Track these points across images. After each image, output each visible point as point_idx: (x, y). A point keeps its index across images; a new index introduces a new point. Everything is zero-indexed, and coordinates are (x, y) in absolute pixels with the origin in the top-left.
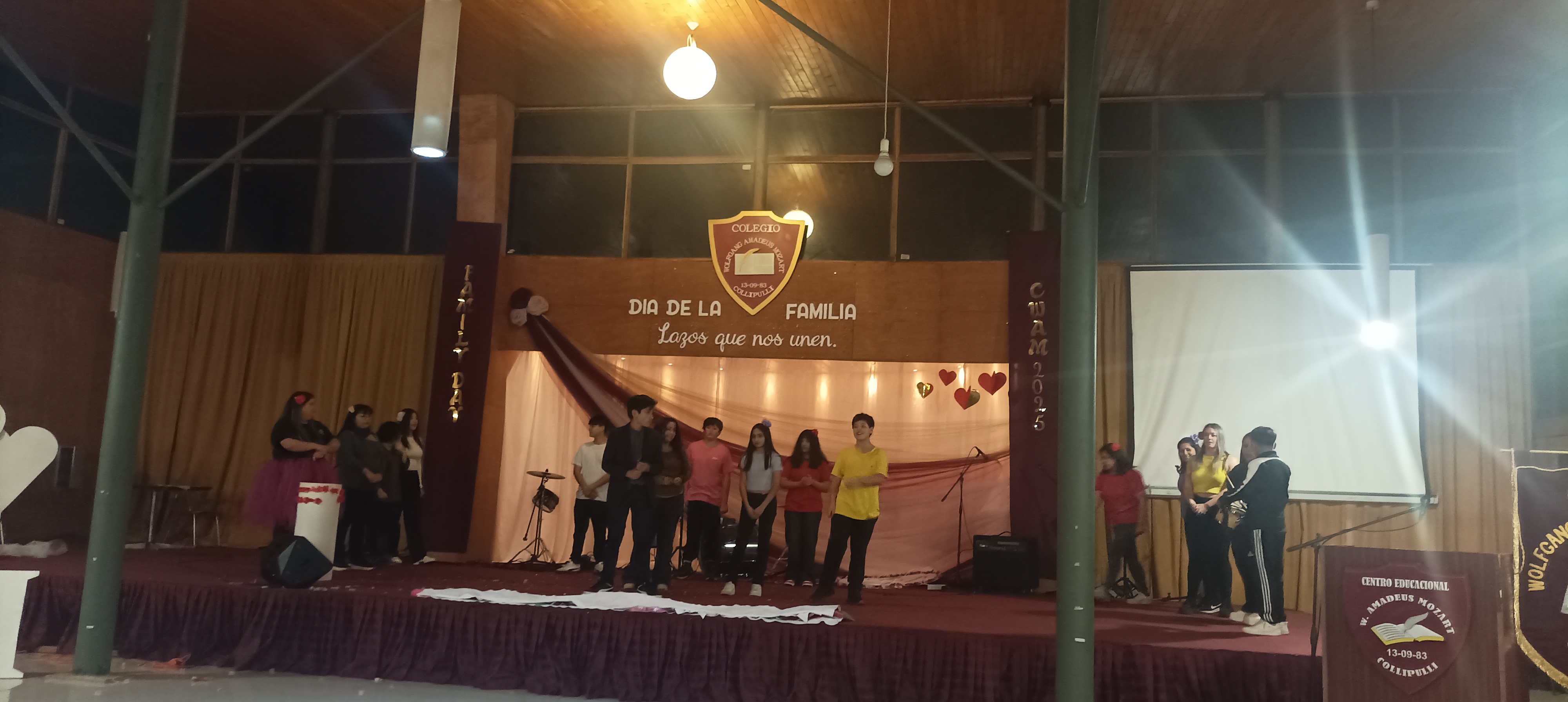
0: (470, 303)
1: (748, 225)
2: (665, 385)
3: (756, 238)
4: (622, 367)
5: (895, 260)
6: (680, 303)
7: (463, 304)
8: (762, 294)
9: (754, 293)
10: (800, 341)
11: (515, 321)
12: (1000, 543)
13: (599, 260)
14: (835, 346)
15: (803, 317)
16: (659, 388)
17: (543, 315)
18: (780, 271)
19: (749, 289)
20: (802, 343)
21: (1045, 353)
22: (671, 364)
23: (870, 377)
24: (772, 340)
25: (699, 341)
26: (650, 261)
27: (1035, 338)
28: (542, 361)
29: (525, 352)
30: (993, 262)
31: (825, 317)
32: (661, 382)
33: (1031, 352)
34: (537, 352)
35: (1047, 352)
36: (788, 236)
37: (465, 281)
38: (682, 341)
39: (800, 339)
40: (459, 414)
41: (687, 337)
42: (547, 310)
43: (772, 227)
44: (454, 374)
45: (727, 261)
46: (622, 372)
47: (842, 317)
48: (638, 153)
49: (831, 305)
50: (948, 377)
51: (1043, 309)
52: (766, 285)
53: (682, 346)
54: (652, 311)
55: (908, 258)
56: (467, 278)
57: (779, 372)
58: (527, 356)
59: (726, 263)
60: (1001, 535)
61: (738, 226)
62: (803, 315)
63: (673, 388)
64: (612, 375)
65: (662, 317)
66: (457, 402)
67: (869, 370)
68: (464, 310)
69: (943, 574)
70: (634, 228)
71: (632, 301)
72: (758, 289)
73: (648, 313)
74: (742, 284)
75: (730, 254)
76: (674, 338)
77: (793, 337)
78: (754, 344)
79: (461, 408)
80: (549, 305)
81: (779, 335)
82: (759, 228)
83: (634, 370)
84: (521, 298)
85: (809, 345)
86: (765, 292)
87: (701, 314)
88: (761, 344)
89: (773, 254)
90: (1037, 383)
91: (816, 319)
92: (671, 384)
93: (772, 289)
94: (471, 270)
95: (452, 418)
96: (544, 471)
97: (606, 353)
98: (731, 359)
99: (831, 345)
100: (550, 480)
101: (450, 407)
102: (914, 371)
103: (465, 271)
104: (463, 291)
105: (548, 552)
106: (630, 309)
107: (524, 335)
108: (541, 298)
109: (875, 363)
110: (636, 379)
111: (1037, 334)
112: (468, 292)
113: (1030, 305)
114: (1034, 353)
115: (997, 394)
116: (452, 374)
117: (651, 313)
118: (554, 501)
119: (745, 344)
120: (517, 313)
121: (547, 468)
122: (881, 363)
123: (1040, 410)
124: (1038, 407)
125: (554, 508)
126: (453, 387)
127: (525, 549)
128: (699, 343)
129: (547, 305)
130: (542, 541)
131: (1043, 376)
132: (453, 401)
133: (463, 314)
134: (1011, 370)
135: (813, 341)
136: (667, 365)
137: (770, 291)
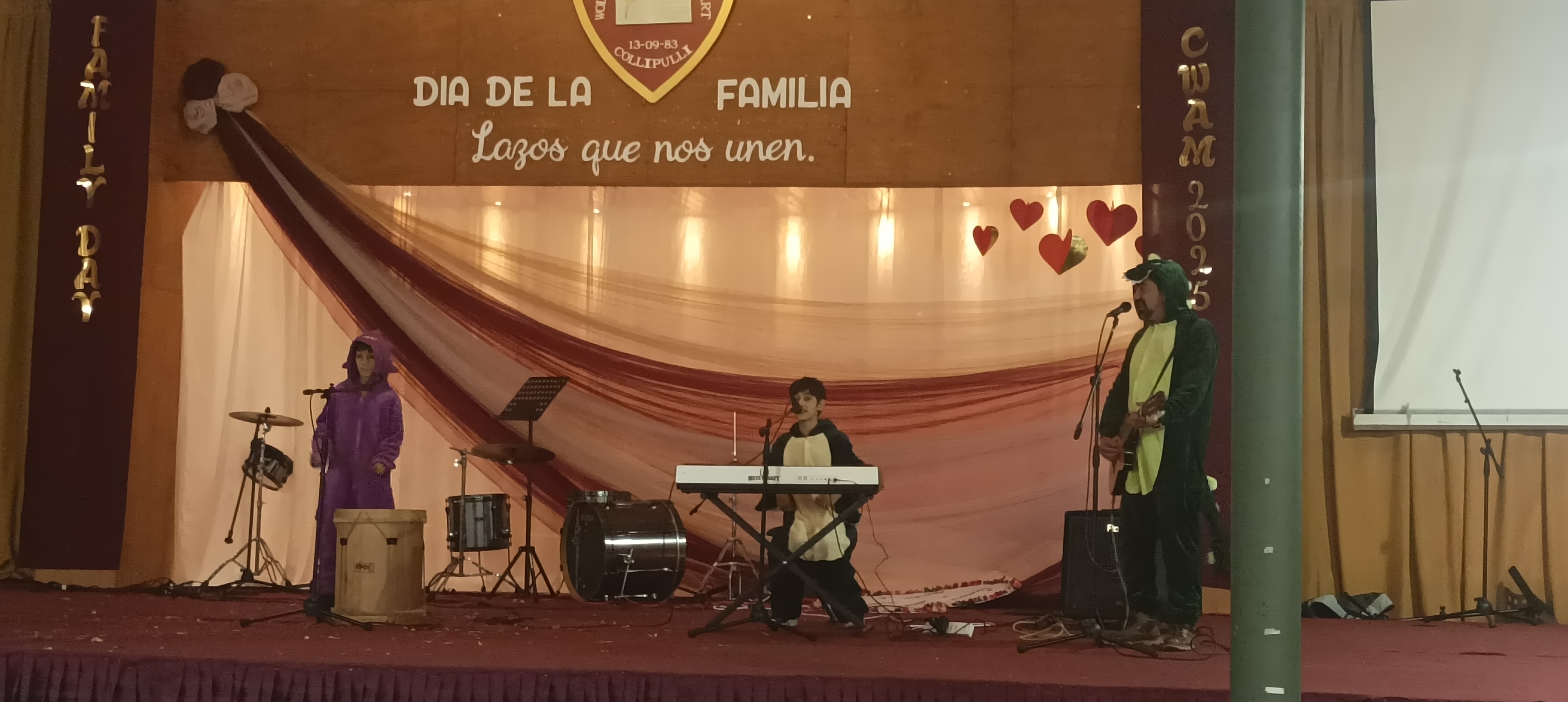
0: (105, 91)
2: (489, 244)
4: (404, 211)
6: (512, 84)
7: (90, 93)
8: (670, 62)
9: (654, 60)
10: (746, 151)
11: (193, 125)
14: (811, 159)
15: (749, 106)
16: (477, 250)
17: (247, 112)
18: (703, 15)
19: (643, 53)
20: (748, 156)
21: (1209, 162)
22: (498, 203)
23: (880, 218)
24: (690, 152)
25: (551, 154)
27: (1189, 134)
28: (249, 200)
29: (215, 184)
31: (792, 104)
32: (481, 238)
33: (1183, 161)
34: (240, 183)
35: (1214, 159)
37: (93, 47)
38: (517, 156)
39: (745, 146)
40: (94, 304)
41: (528, 148)
42: (254, 100)
44: (80, 228)
46: (404, 222)
47: (823, 104)
49: (802, 80)
50: (1027, 213)
51: (1206, 78)
52: (676, 41)
53: (519, 165)
54: (459, 98)
56: (95, 42)
57: (707, 214)
58: (221, 190)
59: (597, 2)
62: (749, 100)
63: (504, 249)
64: (385, 227)
65: (478, 109)
66: (89, 284)
67: (877, 205)
68: (94, 104)
69: (1022, 582)
71: (419, 81)
72: (661, 52)
73: (451, 103)
74: (631, 42)
76: (502, 151)
77: (730, 143)
78: (657, 159)
79: (96, 294)
80: (259, 92)
81: (705, 141)
83: (427, 215)
84: (203, 79)
85: (762, 158)
86: (675, 58)
87: (552, 102)
88: (670, 158)
90: (1196, 218)
91: (774, 109)
92: (501, 241)
93: (689, 52)
94: (102, 25)
95: (81, 313)
96: (263, 411)
97: (372, 182)
98: (612, 187)
99: (805, 156)
100: (273, 428)
101: (72, 295)
102: (966, 204)
103: (93, 25)
104: (90, 68)
105: (277, 564)
106: (416, 97)
107: (212, 151)
108: (244, 79)
109: (889, 191)
110: (431, 233)
111: (1195, 126)
112: (98, 68)
113: (1180, 72)
114: (1189, 162)
115: (1119, 243)
116: (77, 228)
117: (456, 103)
118: (284, 467)
119: (639, 158)
120: (196, 109)
121: (268, 406)
122: (900, 190)
123: (1201, 270)
124: (1196, 264)
125: (284, 481)
126: (79, 253)
127: (233, 560)
128: (552, 160)
129: (256, 91)
130: (263, 543)
131: (1206, 206)
132: (80, 281)
133: (92, 116)
134: (1147, 197)
135: (770, 150)
136: (492, 204)
137: (685, 56)
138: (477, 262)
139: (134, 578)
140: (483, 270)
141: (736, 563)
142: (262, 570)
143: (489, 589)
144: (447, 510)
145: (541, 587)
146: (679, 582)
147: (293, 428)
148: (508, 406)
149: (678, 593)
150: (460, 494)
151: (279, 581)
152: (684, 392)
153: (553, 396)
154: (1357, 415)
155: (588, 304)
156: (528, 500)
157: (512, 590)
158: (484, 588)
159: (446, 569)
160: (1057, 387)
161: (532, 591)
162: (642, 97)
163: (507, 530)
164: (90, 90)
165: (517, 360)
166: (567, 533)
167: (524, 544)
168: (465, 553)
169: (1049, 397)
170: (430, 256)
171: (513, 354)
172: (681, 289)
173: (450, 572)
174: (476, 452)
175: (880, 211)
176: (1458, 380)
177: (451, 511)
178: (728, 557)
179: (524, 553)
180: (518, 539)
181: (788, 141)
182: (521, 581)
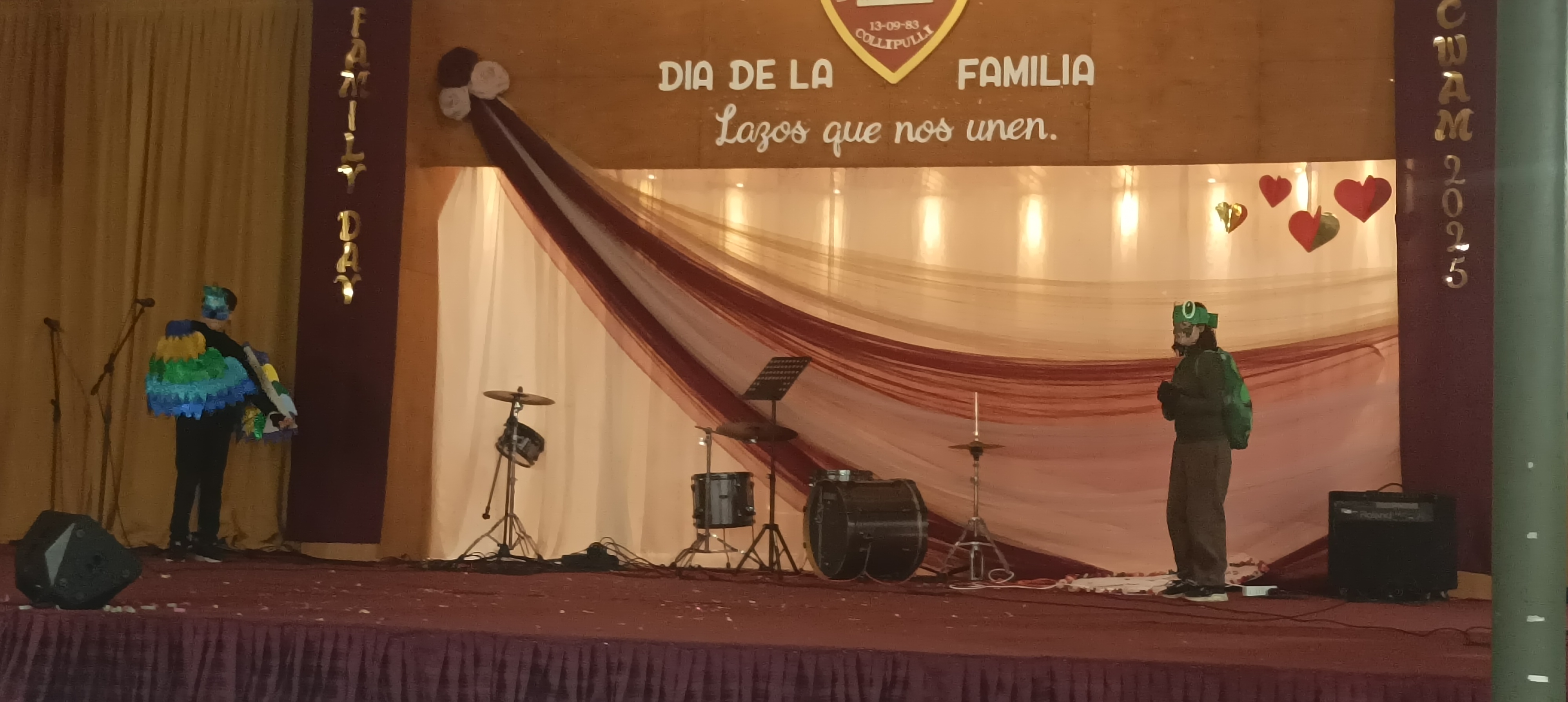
0: (364, 81)
2: (732, 226)
4: (650, 193)
6: (755, 68)
7: (351, 83)
8: (912, 43)
9: (895, 41)
10: (987, 130)
11: (447, 111)
12: (1380, 505)
14: (1053, 137)
15: (990, 85)
16: (721, 232)
17: (500, 99)
19: (885, 34)
20: (989, 136)
21: (1466, 136)
22: (740, 185)
23: (1123, 195)
24: (931, 131)
25: (793, 136)
27: (1444, 107)
28: (501, 184)
29: (469, 170)
31: (1034, 83)
32: (724, 220)
33: (1439, 135)
34: (492, 168)
35: (1472, 132)
37: (352, 38)
38: (760, 138)
39: (986, 128)
40: (355, 288)
42: (506, 87)
44: (342, 214)
46: (650, 205)
47: (1066, 81)
49: (1044, 58)
50: (1276, 190)
51: (1463, 49)
52: (917, 22)
53: (762, 147)
54: (703, 83)
56: (355, 33)
57: (946, 193)
58: (474, 175)
60: (1381, 491)
62: (991, 79)
63: (746, 230)
64: (632, 209)
65: (722, 92)
66: (351, 267)
67: (1121, 183)
68: (354, 93)
69: (1271, 566)
71: (665, 66)
72: (902, 33)
73: (696, 87)
74: (872, 24)
76: (745, 134)
77: (971, 123)
78: (897, 140)
79: (358, 278)
80: (510, 78)
81: (947, 122)
83: (673, 198)
84: (457, 67)
85: (1003, 137)
86: (917, 38)
87: (795, 85)
88: (910, 138)
90: (1452, 194)
91: (1016, 88)
92: (743, 221)
93: (930, 32)
94: (362, 16)
95: (343, 296)
96: (515, 390)
97: (619, 166)
98: (854, 170)
99: (1047, 134)
100: (526, 406)
101: (334, 278)
102: (1211, 181)
103: (352, 18)
104: (350, 58)
105: (529, 539)
106: (661, 81)
107: (466, 137)
108: (496, 67)
109: (1133, 169)
110: (675, 215)
112: (358, 58)
113: (1436, 43)
114: (1445, 136)
115: (1372, 219)
116: (337, 214)
117: (700, 87)
118: (536, 445)
119: (880, 139)
120: (450, 97)
121: (520, 386)
122: (1144, 167)
123: (1458, 247)
124: (1453, 241)
125: (536, 458)
126: (341, 238)
127: (488, 534)
128: (793, 142)
129: (506, 78)
130: (517, 518)
131: (1463, 181)
132: (342, 265)
133: (352, 105)
134: (1401, 172)
135: (1011, 129)
136: (734, 186)
137: (926, 36)
138: (720, 243)
139: (396, 553)
140: (727, 252)
141: (978, 543)
142: (515, 544)
143: (734, 566)
144: (693, 487)
145: (786, 565)
146: (920, 561)
147: (544, 407)
148: (752, 386)
149: (920, 572)
150: (704, 472)
151: (532, 555)
152: (924, 371)
153: (796, 376)
155: (829, 284)
156: (772, 478)
157: (756, 566)
158: (728, 565)
159: (692, 546)
160: (1306, 367)
161: (776, 567)
162: (883, 78)
163: (751, 508)
164: (350, 79)
165: (760, 341)
166: (810, 511)
167: (768, 522)
168: (711, 530)
169: (1297, 378)
170: (674, 239)
171: (756, 335)
172: (923, 270)
173: (696, 548)
174: (722, 431)
175: (1124, 188)
177: (697, 490)
178: (970, 537)
179: (767, 532)
180: (762, 516)
181: (1029, 120)
182: (765, 557)
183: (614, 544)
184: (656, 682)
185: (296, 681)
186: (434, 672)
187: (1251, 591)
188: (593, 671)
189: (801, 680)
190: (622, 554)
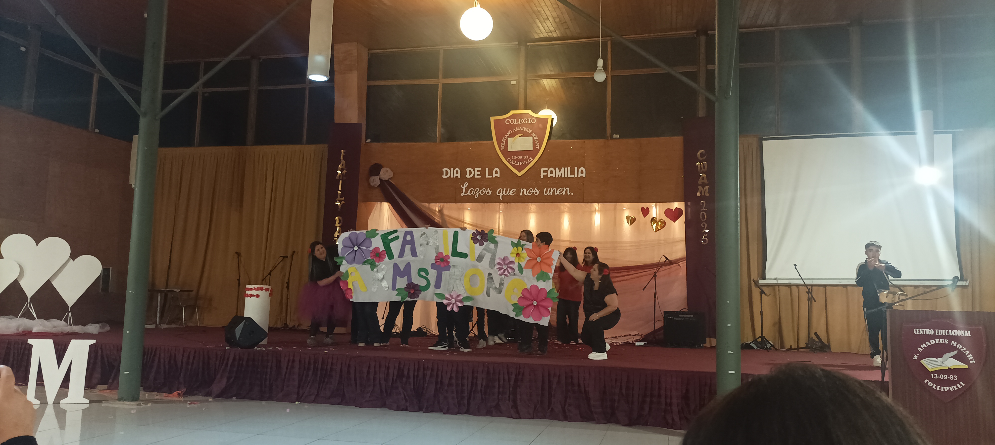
0: (344, 174)
1: (515, 119)
2: (466, 222)
3: (521, 127)
4: (439, 211)
5: (610, 139)
6: (474, 171)
7: (340, 175)
8: (526, 163)
9: (520, 162)
10: (551, 191)
11: (372, 184)
12: (680, 316)
13: (423, 144)
14: (573, 194)
15: (552, 177)
16: (463, 223)
17: (389, 180)
18: (536, 147)
19: (517, 160)
20: (551, 193)
21: (707, 195)
22: (469, 209)
23: (596, 213)
24: (532, 192)
25: (487, 193)
26: (455, 144)
27: (700, 185)
28: (390, 208)
29: (379, 203)
30: (673, 137)
31: (566, 176)
32: (464, 220)
33: (698, 194)
34: (387, 203)
35: (709, 194)
36: (541, 125)
37: (341, 160)
38: (476, 194)
39: (550, 190)
41: (479, 191)
42: (392, 176)
43: (531, 120)
44: (336, 218)
45: (503, 143)
46: (439, 214)
47: (576, 176)
48: (445, 76)
49: (569, 168)
50: (645, 212)
51: (706, 166)
52: (527, 156)
53: (476, 197)
54: (457, 175)
55: (618, 137)
56: (342, 158)
57: (537, 212)
58: (381, 205)
59: (502, 144)
60: (681, 311)
61: (509, 120)
62: (552, 175)
63: (471, 223)
64: (433, 217)
65: (463, 179)
66: (339, 235)
67: (595, 209)
68: (341, 178)
69: (645, 336)
70: (444, 125)
71: (444, 170)
73: (454, 177)
74: (513, 157)
75: (505, 138)
76: (471, 192)
77: (545, 189)
78: (521, 195)
81: (537, 189)
82: (522, 121)
84: (376, 169)
85: (556, 194)
86: (527, 161)
87: (487, 176)
88: (525, 194)
89: (532, 137)
90: (703, 213)
91: (560, 178)
92: (470, 221)
93: (532, 160)
94: (344, 153)
97: (428, 202)
98: (507, 204)
99: (570, 193)
101: (334, 239)
103: (341, 153)
104: (340, 166)
106: (443, 175)
107: (378, 193)
108: (388, 169)
109: (598, 204)
110: (448, 218)
111: (702, 182)
112: (343, 167)
113: (697, 165)
114: (700, 195)
115: (677, 221)
117: (456, 177)
119: (515, 194)
120: (373, 180)
122: (602, 204)
123: (705, 231)
124: (703, 229)
126: (336, 225)
128: (487, 195)
129: (392, 173)
131: (707, 210)
132: (337, 234)
133: (340, 182)
134: (686, 206)
135: (558, 191)
136: (467, 209)
137: (531, 161)
154: (760, 280)
164: (340, 173)
175: (596, 211)
176: (796, 268)
181: (564, 188)
183: (426, 328)
184: (440, 373)
185: (319, 373)
186: (365, 370)
187: (638, 344)
188: (419, 369)
189: (488, 373)
190: (428, 331)
